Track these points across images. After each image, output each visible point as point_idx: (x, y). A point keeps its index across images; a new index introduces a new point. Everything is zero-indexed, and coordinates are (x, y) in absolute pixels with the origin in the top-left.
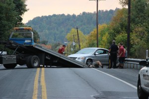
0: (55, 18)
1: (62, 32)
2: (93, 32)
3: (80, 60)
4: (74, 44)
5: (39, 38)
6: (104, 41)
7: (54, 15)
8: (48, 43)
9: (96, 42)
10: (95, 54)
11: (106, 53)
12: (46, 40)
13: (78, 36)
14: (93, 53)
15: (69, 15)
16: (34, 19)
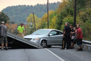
0: (20, 7)
1: (25, 16)
2: (44, 16)
3: (35, 41)
4: (31, 24)
5: (9, 20)
6: (52, 22)
7: (19, 6)
8: (15, 23)
9: (47, 23)
10: (49, 36)
11: (59, 34)
12: (14, 21)
13: (34, 19)
14: (47, 34)
15: (28, 6)
16: (7, 8)
